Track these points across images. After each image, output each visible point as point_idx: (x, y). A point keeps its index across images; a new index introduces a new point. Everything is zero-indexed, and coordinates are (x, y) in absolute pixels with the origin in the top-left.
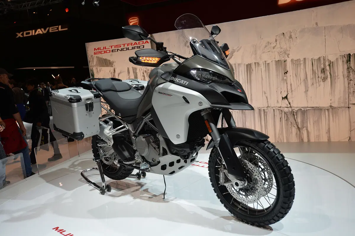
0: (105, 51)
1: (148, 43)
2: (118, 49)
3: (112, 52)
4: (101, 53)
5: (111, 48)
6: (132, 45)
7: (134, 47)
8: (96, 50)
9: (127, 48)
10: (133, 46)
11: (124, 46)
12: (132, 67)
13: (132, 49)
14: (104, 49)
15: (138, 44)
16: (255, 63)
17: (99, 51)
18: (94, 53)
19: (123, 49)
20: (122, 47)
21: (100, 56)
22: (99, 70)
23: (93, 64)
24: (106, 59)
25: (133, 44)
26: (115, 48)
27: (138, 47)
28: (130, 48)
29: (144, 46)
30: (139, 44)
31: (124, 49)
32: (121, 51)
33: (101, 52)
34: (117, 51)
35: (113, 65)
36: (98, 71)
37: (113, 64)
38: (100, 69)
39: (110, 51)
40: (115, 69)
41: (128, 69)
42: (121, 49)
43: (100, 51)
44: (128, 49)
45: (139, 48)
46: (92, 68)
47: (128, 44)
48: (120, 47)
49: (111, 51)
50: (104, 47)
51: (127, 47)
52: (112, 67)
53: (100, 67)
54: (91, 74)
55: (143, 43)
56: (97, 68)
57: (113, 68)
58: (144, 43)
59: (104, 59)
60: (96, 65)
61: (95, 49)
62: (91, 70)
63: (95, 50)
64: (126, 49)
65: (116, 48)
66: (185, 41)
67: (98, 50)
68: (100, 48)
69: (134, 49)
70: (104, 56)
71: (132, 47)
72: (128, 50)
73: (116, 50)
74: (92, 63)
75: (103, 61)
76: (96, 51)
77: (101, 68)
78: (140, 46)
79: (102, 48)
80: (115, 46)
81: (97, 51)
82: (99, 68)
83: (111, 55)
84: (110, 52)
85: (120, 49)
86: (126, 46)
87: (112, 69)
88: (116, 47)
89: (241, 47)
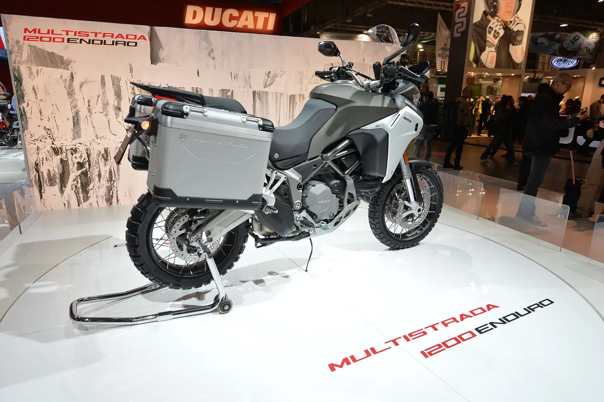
0: (50, 38)
1: (145, 39)
2: (81, 40)
3: (68, 42)
4: (41, 40)
5: (67, 34)
6: (112, 37)
7: (117, 42)
8: (30, 32)
9: (102, 41)
10: (116, 40)
11: (96, 36)
12: (111, 76)
13: (113, 44)
14: (48, 33)
15: (125, 37)
16: (300, 95)
17: (37, 35)
18: (25, 37)
19: (93, 41)
20: (92, 37)
21: (39, 44)
22: (34, 71)
23: (21, 58)
24: (52, 53)
25: (114, 36)
26: (75, 35)
27: (125, 42)
28: (109, 40)
29: (136, 43)
30: (127, 38)
31: (95, 42)
32: (89, 43)
33: (41, 38)
34: (81, 42)
35: (69, 67)
36: (31, 74)
37: (68, 65)
38: (37, 70)
39: (63, 39)
40: (74, 75)
41: (103, 78)
42: (90, 40)
43: (40, 35)
44: (103, 43)
45: (126, 44)
46: (18, 67)
47: (104, 34)
48: (88, 35)
49: (66, 40)
50: (49, 30)
51: (103, 39)
52: (68, 69)
53: (37, 66)
54: (15, 76)
55: (135, 38)
56: (30, 69)
57: (70, 72)
58: (137, 38)
59: (48, 53)
60: (29, 60)
61: (26, 30)
62: (14, 70)
63: (25, 32)
64: (99, 42)
65: (77, 37)
66: (210, 49)
67: (35, 33)
68: (39, 30)
69: (116, 45)
70: (49, 47)
71: (113, 42)
72: (105, 44)
73: (78, 41)
74: (17, 57)
75: (46, 55)
76: (28, 34)
77: (40, 68)
78: (128, 42)
79: (45, 31)
80: (76, 32)
81: (32, 34)
82: (34, 69)
83: (67, 48)
84: (63, 41)
85: (87, 39)
86: (100, 37)
87: (66, 74)
88: (77, 34)
89: (285, 72)
